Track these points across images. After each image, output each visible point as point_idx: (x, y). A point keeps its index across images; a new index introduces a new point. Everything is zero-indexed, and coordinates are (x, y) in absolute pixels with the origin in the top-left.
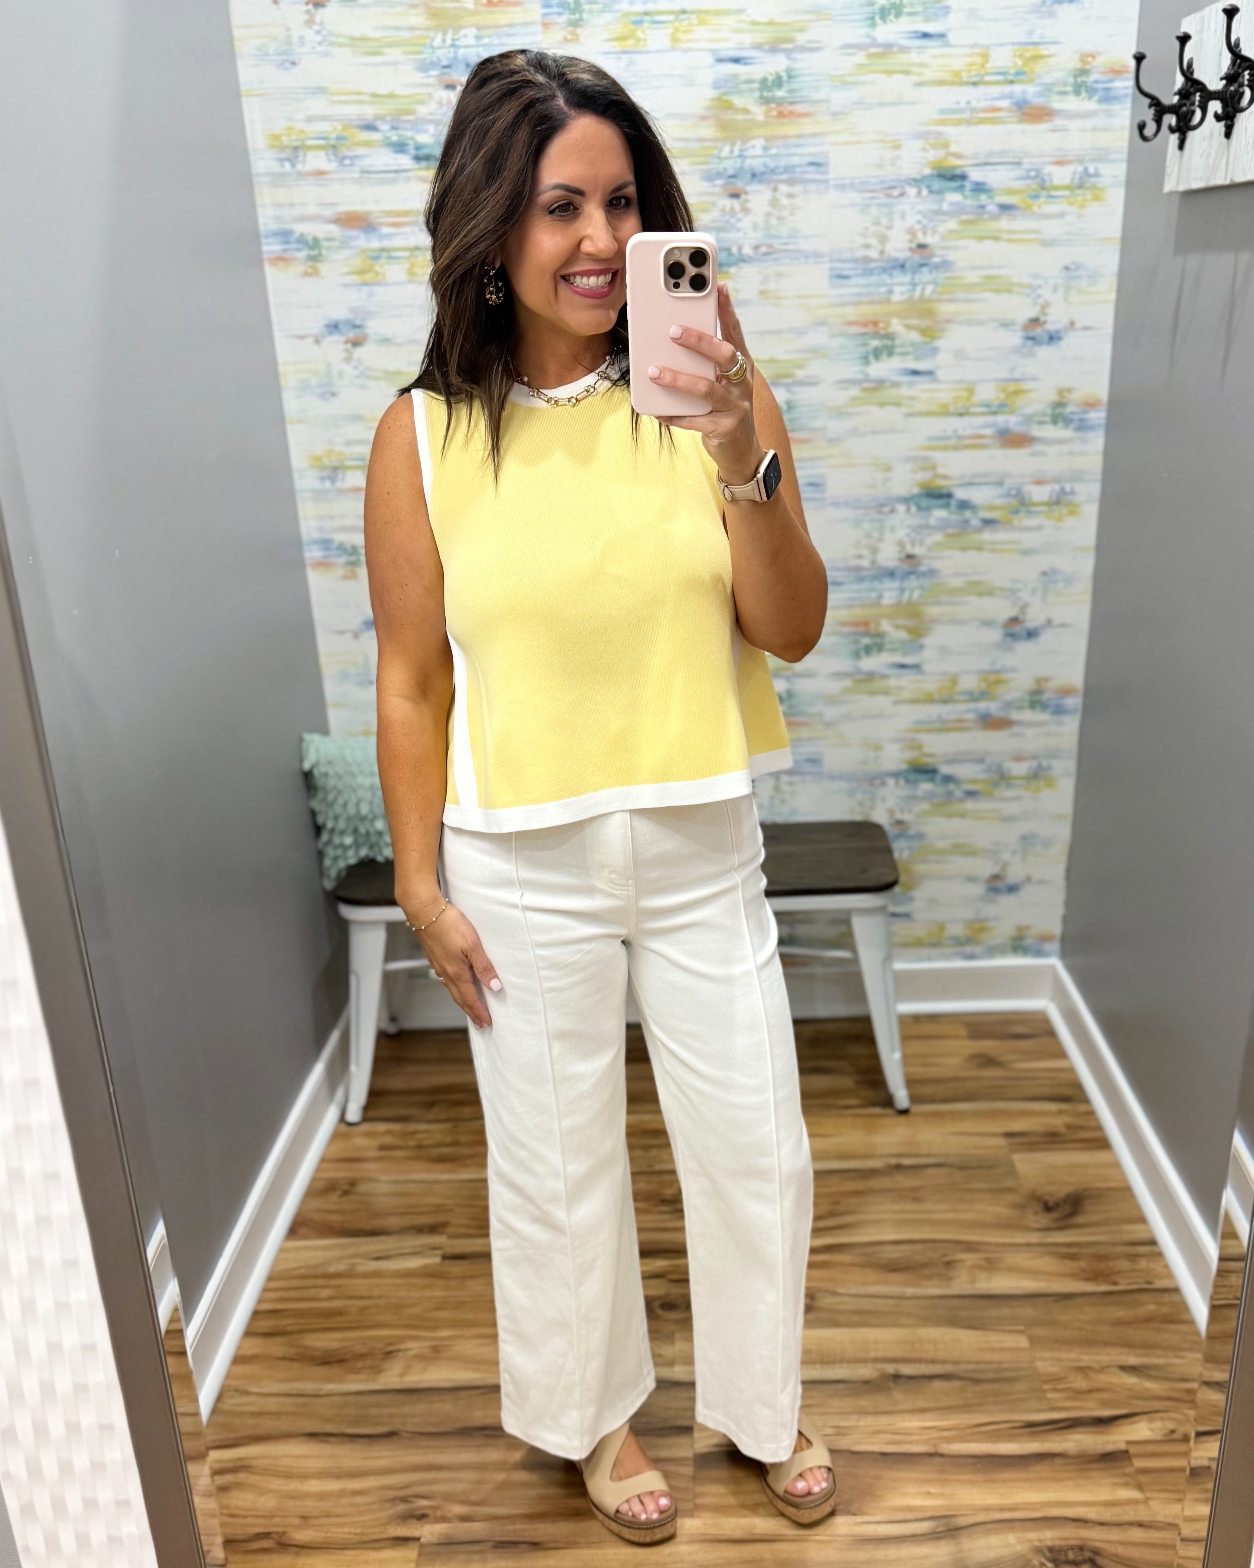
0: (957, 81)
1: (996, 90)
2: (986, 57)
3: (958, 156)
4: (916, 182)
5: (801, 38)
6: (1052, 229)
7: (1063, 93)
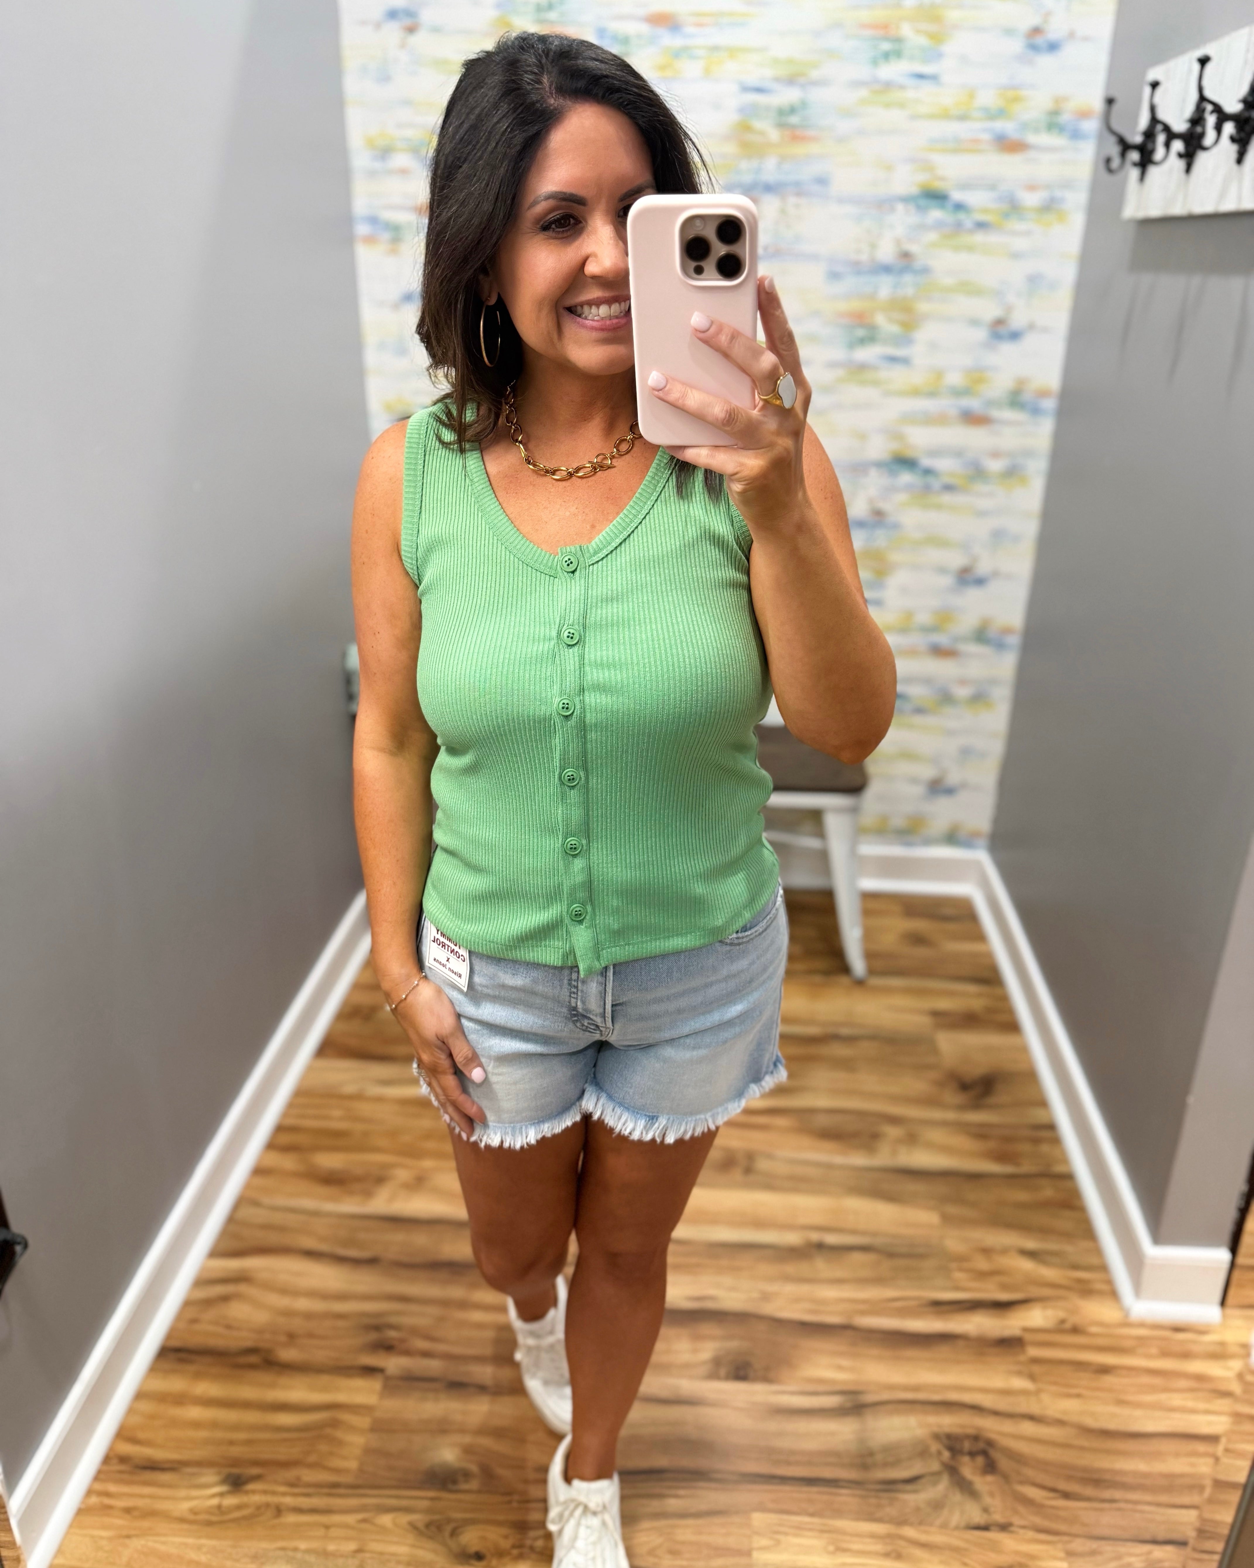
0: (945, 115)
1: (978, 125)
2: (972, 95)
3: (942, 179)
4: (906, 199)
5: (815, 74)
6: (1020, 244)
7: (1037, 130)
